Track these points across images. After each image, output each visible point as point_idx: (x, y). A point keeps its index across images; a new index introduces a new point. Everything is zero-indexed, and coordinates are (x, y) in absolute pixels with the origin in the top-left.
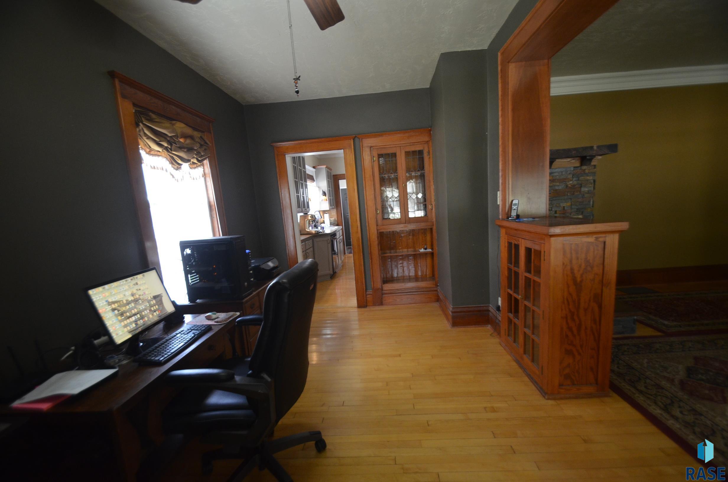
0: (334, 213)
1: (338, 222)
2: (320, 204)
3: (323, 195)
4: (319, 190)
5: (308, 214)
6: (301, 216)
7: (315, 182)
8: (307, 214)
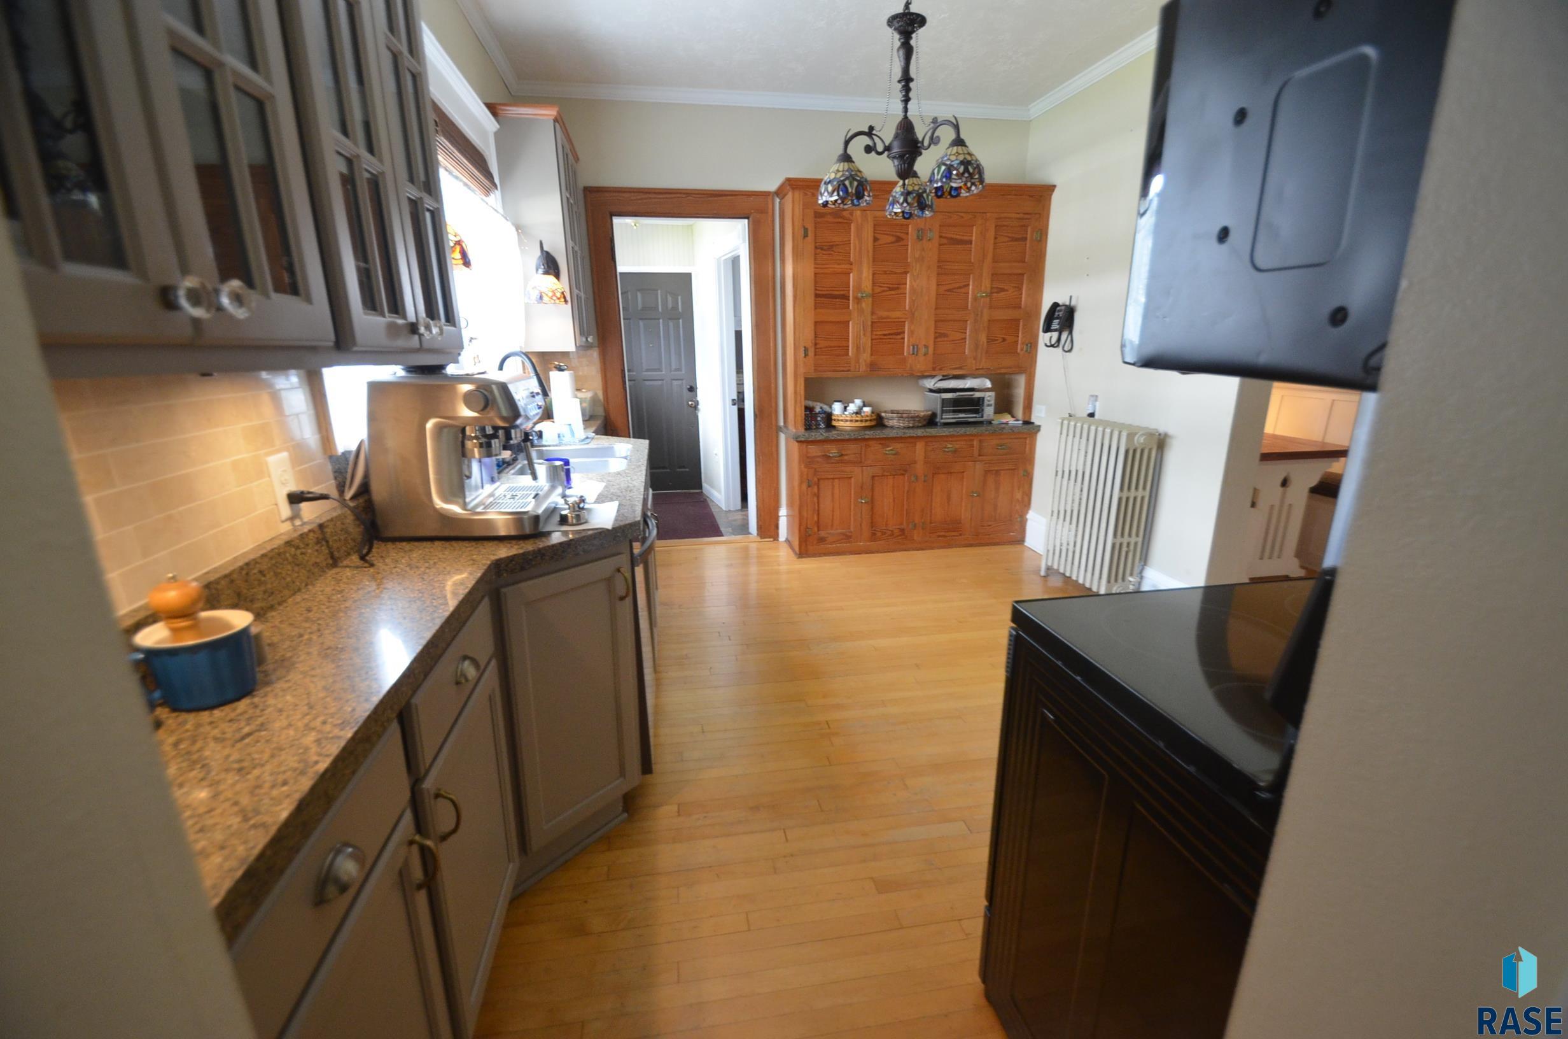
0: (592, 368)
1: (606, 410)
2: (528, 317)
3: (546, 273)
4: (521, 243)
5: (451, 370)
6: (377, 390)
7: (498, 193)
8: (436, 370)
